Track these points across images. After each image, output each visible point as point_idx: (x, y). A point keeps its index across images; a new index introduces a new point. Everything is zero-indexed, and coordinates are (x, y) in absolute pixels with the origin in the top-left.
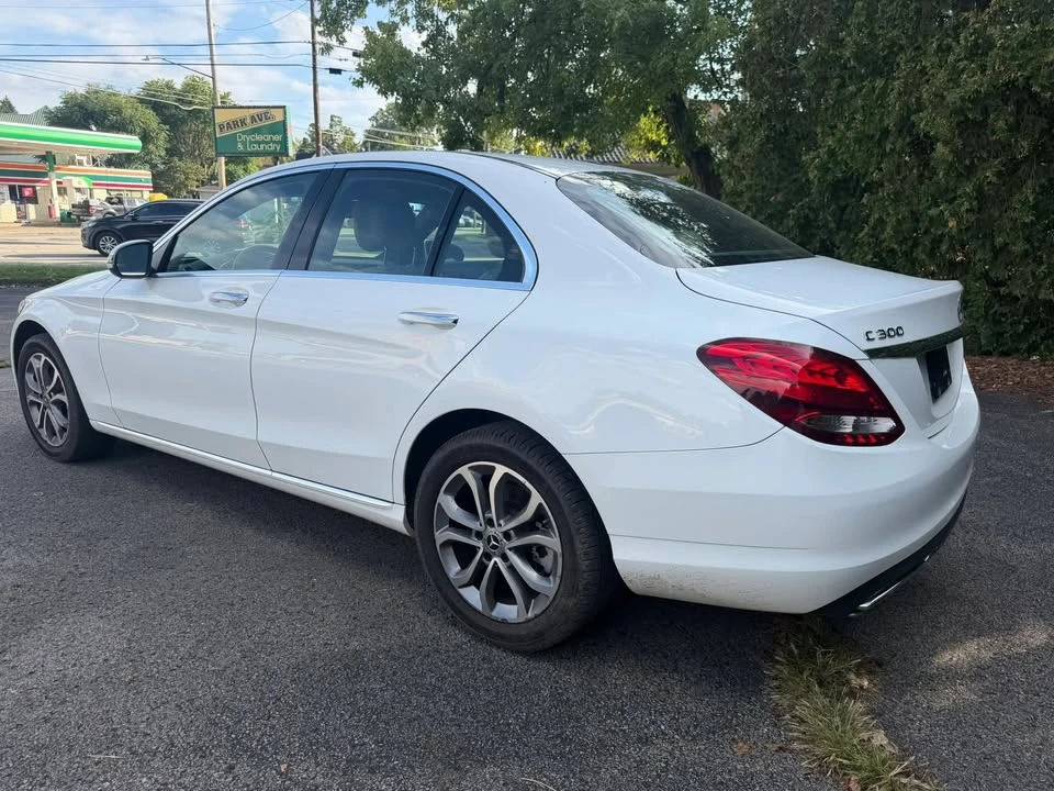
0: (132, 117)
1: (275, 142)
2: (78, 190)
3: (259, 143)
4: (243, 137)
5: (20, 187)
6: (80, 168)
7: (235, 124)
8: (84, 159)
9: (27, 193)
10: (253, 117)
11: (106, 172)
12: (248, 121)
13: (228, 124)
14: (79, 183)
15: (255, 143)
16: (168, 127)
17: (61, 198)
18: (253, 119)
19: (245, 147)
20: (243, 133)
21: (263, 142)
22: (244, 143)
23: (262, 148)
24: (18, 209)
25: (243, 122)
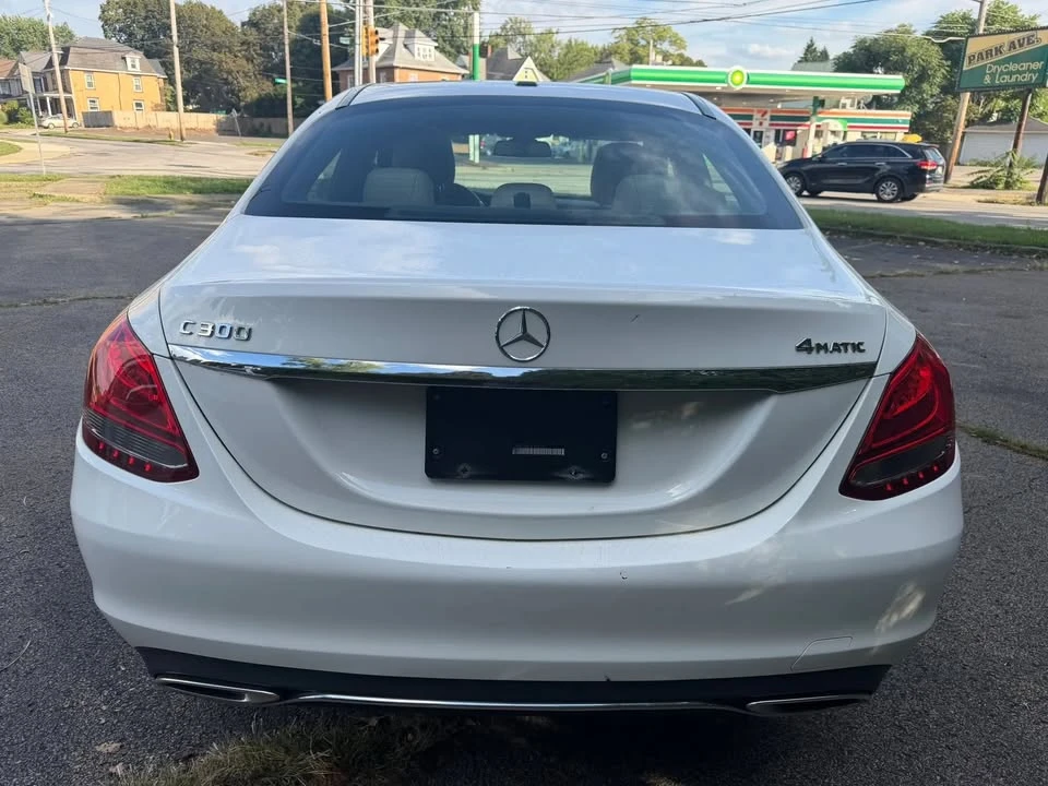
0: (914, 54)
1: (1033, 71)
2: (834, 132)
3: (1010, 74)
4: (994, 68)
5: (785, 131)
6: (844, 110)
7: (989, 53)
8: (848, 102)
9: (789, 136)
10: (1013, 43)
11: (866, 114)
12: (1005, 48)
13: (981, 54)
14: (836, 126)
15: (1007, 73)
16: (949, 63)
17: (816, 140)
18: (1012, 45)
19: (993, 80)
20: (994, 63)
21: (1018, 72)
22: (993, 75)
23: (1013, 80)
24: (777, 151)
25: (998, 50)
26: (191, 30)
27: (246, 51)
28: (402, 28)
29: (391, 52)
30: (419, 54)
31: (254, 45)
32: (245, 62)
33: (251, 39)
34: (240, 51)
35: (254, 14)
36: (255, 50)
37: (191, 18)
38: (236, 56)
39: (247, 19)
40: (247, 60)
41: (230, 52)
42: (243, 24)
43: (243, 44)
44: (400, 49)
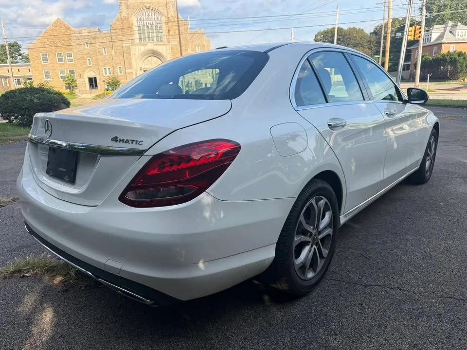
26: (349, 39)
27: (369, 45)
28: (450, 23)
29: (441, 36)
30: (458, 35)
31: (374, 42)
32: (368, 49)
33: (372, 40)
34: (366, 46)
35: (376, 28)
36: (373, 44)
37: (349, 35)
38: (364, 48)
39: (373, 31)
40: (369, 49)
41: (362, 47)
42: (371, 34)
43: (369, 42)
44: (447, 33)
